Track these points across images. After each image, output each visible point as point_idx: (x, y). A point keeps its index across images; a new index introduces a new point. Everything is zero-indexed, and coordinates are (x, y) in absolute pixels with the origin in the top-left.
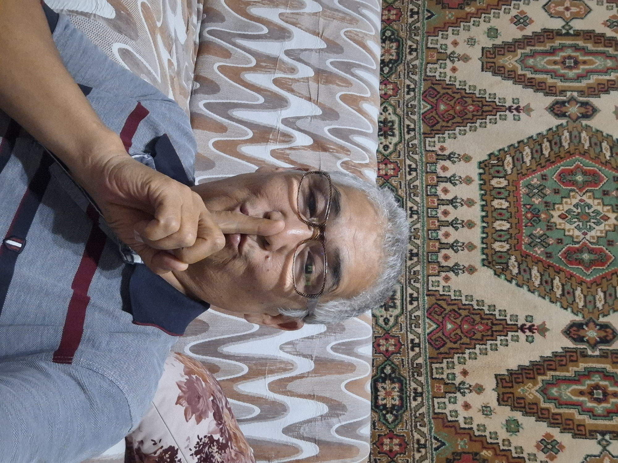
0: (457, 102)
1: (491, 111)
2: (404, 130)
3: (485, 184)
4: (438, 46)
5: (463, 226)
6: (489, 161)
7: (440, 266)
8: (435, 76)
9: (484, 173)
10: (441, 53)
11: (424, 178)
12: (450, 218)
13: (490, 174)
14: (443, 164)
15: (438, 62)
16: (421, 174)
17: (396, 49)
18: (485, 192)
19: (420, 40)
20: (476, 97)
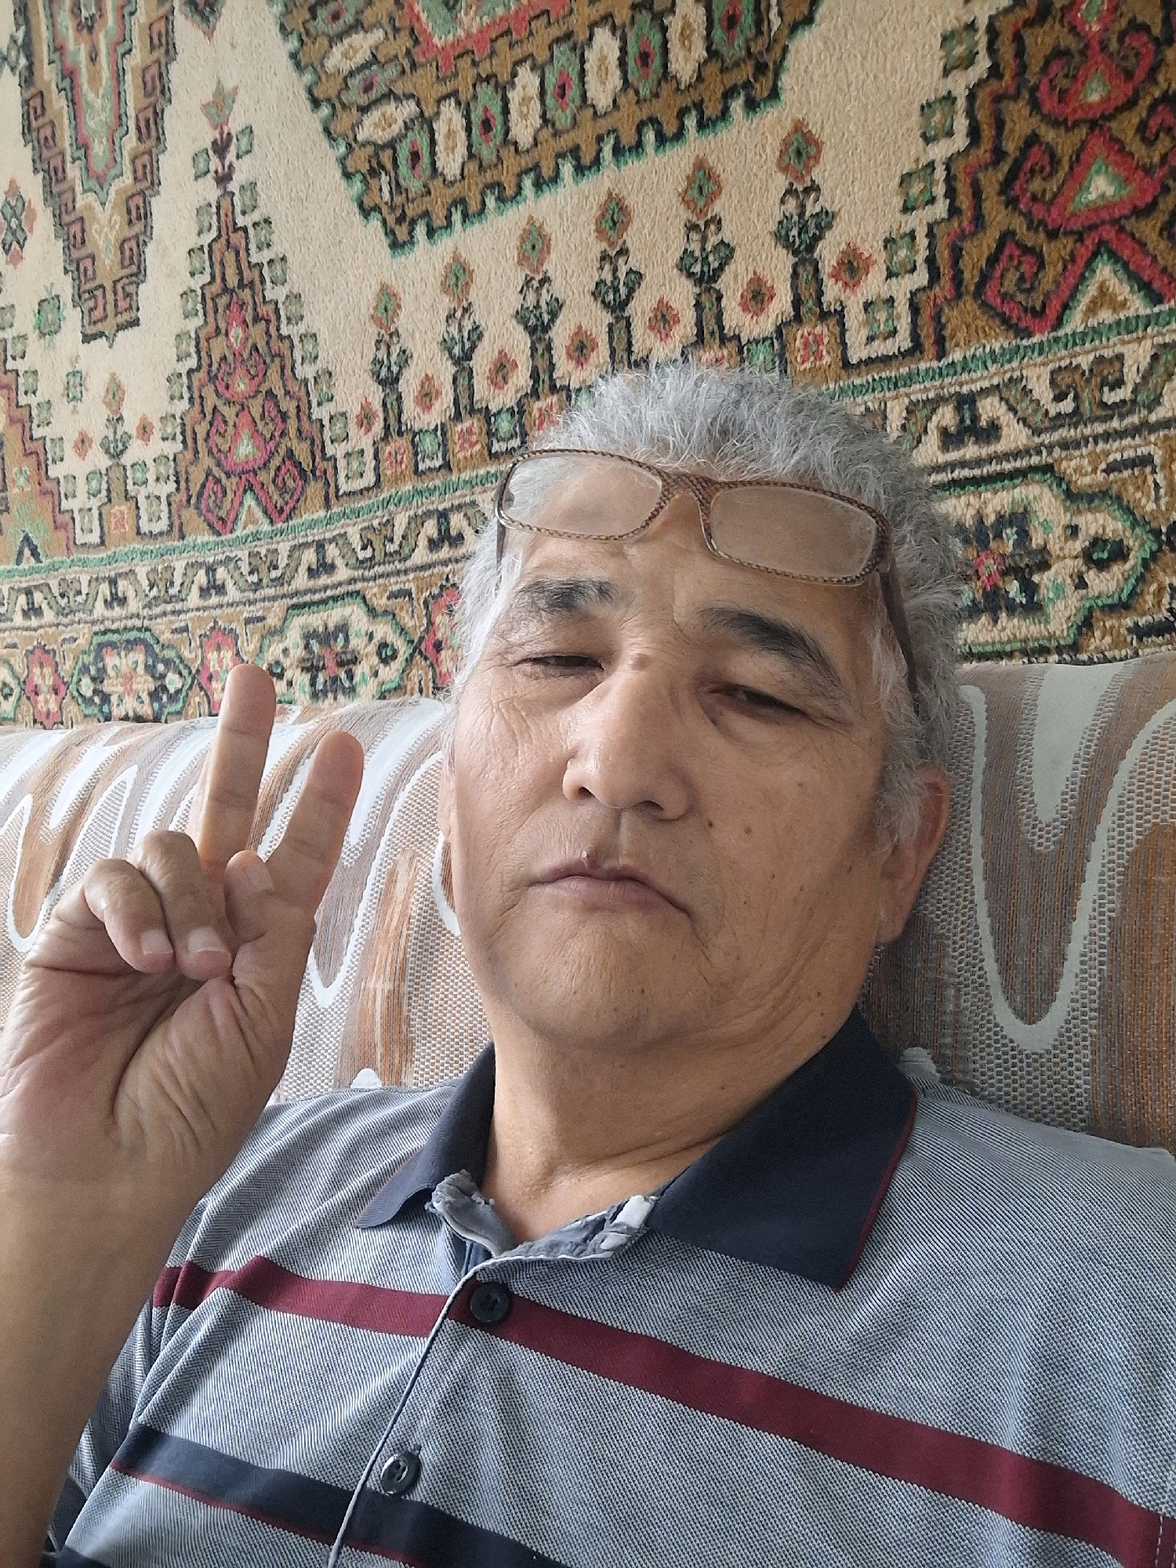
0: (227, 395)
1: (237, 254)
2: (326, 588)
3: (461, 201)
4: (95, 503)
5: (623, 252)
6: (385, 210)
7: (798, 319)
8: (168, 498)
9: (426, 214)
10: (109, 490)
11: (466, 475)
12: (597, 321)
13: (429, 193)
14: (412, 405)
15: (133, 494)
16: (455, 490)
17: (119, 654)
18: (488, 192)
19: (87, 572)
20: (206, 322)
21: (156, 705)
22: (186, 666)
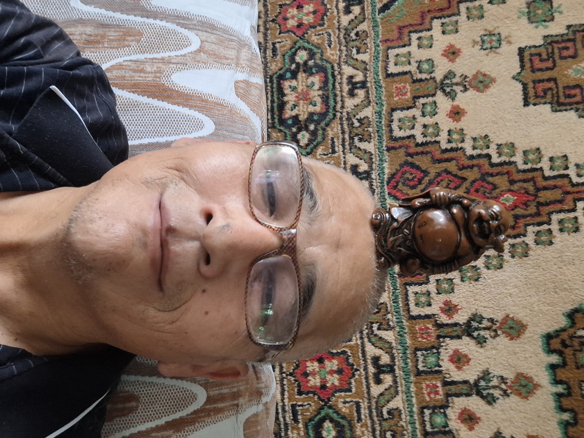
0: (472, 190)
1: (560, 202)
3: (569, 394)
4: (413, 68)
6: (571, 331)
8: (413, 136)
9: (564, 364)
10: (421, 80)
11: (413, 388)
13: (577, 368)
14: (454, 348)
15: (417, 104)
16: (404, 379)
17: (320, 89)
18: (573, 415)
19: (370, 60)
20: (519, 171)
21: (290, 122)
22: (312, 150)
